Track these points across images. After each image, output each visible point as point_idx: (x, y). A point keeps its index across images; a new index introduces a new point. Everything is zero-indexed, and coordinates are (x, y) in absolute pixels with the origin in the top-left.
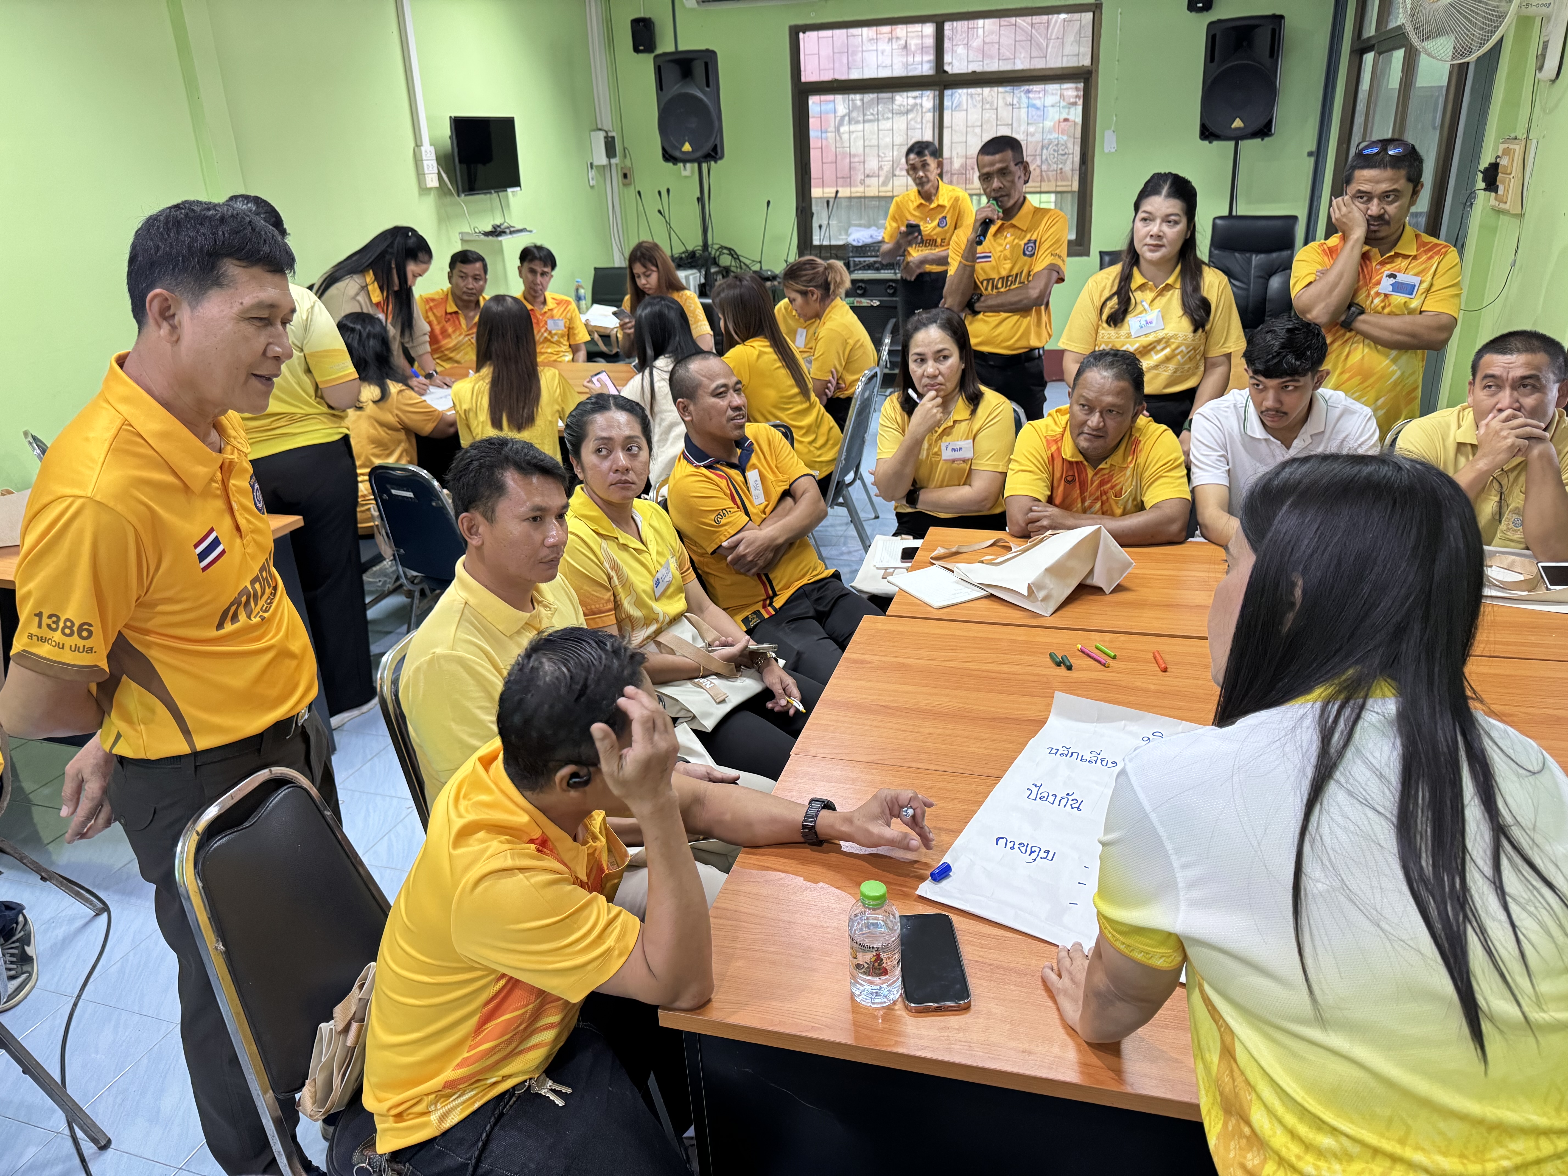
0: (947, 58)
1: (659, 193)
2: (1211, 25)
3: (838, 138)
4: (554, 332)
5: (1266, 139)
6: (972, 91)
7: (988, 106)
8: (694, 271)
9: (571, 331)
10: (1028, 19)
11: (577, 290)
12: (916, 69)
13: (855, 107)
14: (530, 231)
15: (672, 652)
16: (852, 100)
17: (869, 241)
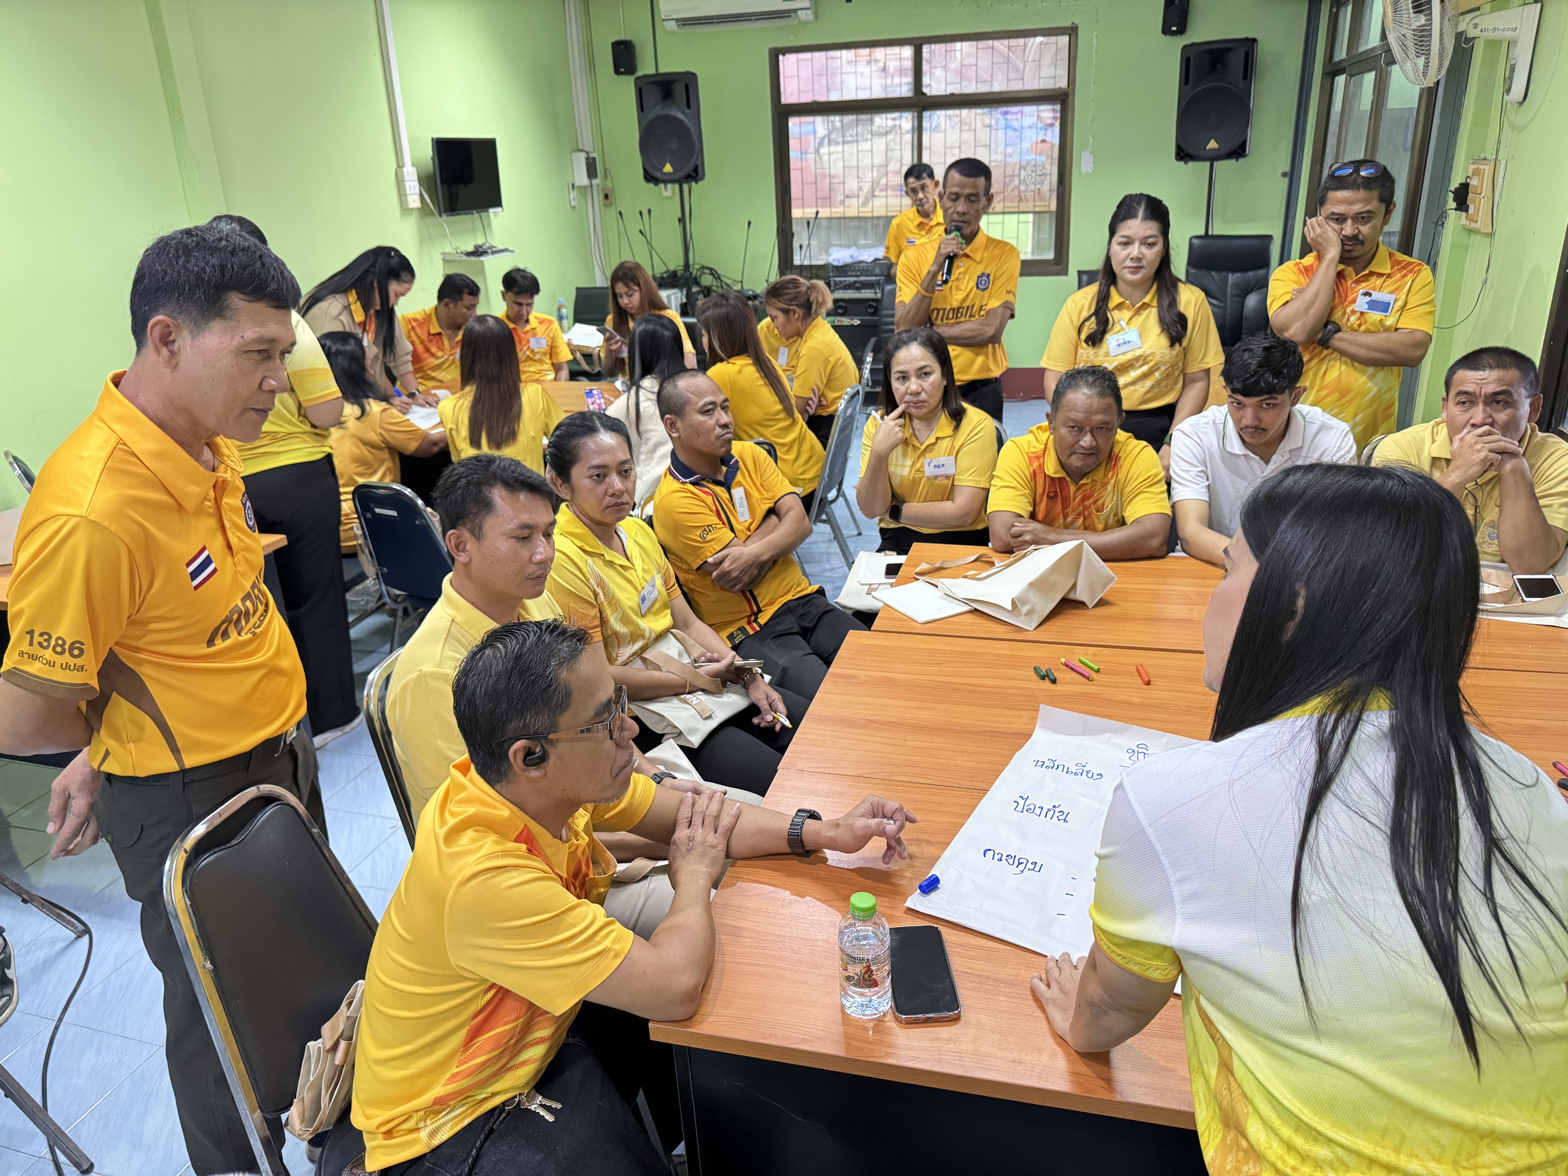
0: (926, 80)
1: (641, 213)
2: (1185, 47)
3: (818, 159)
4: (536, 350)
5: (1241, 160)
6: (950, 112)
7: (966, 128)
8: (676, 291)
9: (554, 350)
10: (1006, 42)
11: (559, 309)
12: (894, 91)
13: (834, 129)
14: (512, 251)
15: (658, 668)
16: (832, 122)
17: (849, 261)
